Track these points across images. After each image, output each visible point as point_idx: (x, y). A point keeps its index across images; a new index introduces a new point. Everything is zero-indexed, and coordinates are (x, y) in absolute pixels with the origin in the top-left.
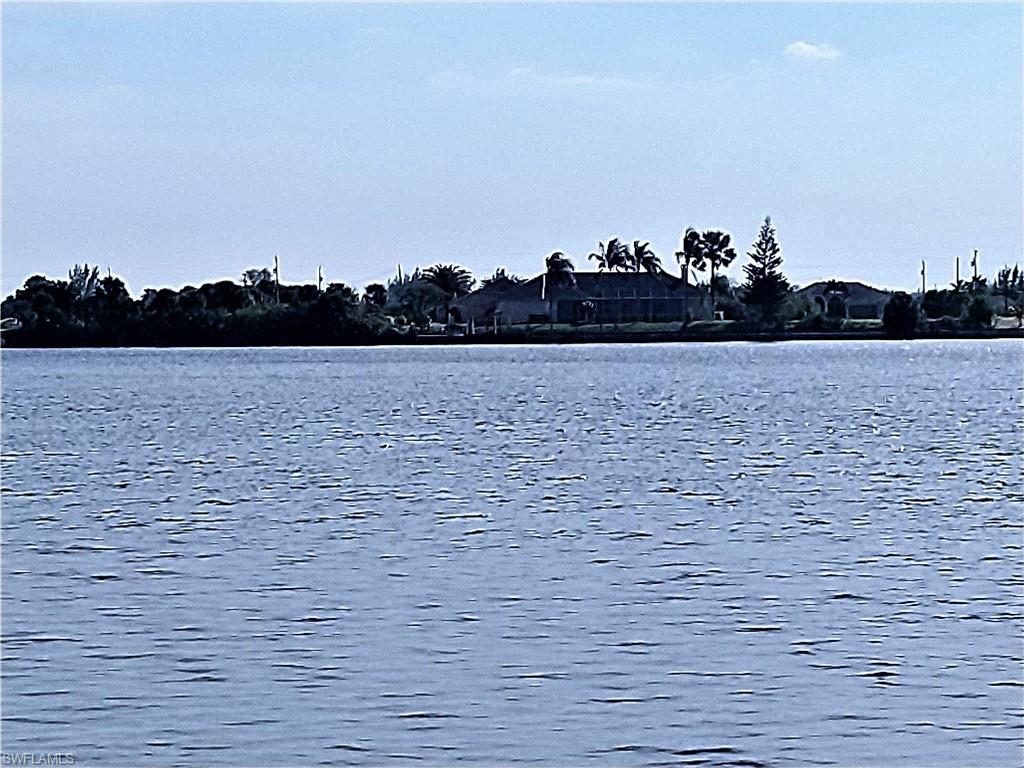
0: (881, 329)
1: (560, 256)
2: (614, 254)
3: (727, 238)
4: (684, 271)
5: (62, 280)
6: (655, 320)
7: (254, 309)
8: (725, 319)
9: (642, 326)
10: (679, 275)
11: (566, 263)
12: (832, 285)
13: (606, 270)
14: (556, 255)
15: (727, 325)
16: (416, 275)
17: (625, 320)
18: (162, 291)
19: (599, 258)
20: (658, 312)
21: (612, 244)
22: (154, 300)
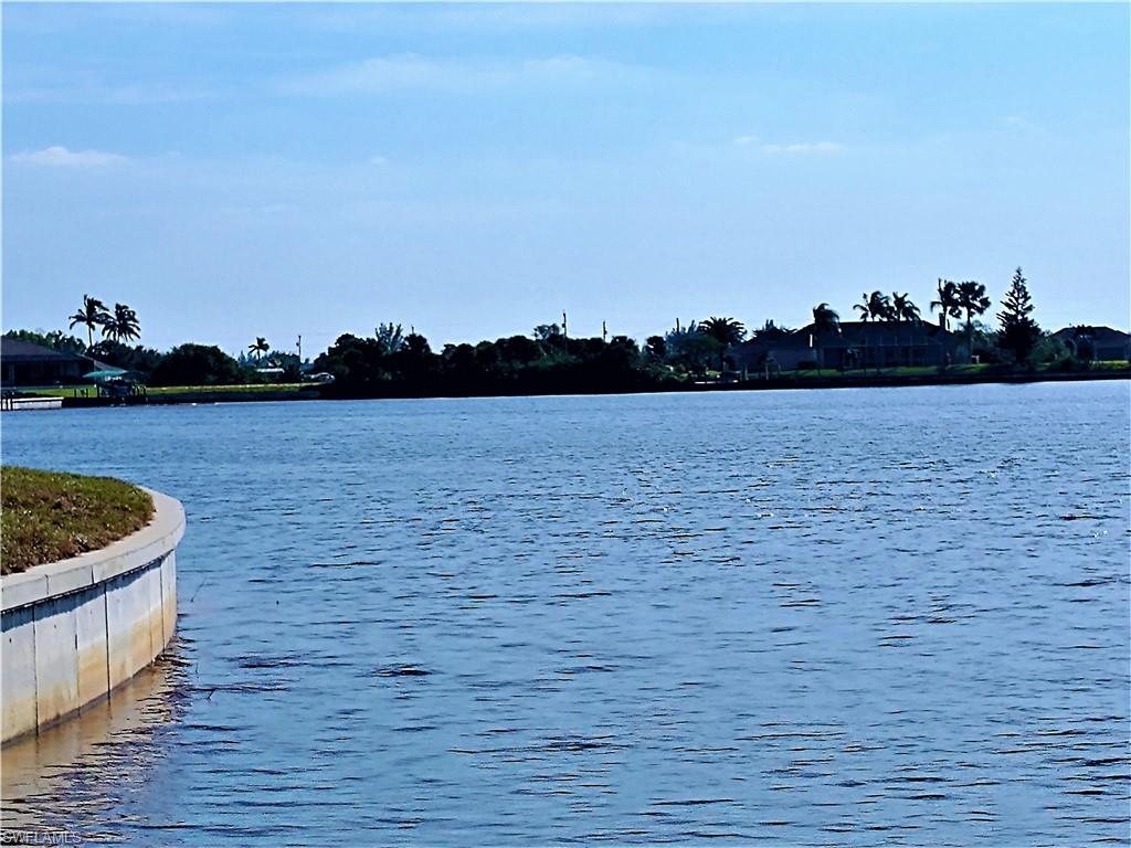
0: (1128, 369)
1: (826, 307)
2: (876, 304)
3: (982, 288)
4: (942, 318)
5: (371, 337)
6: (917, 364)
7: (546, 361)
8: (981, 362)
9: (902, 370)
10: (937, 323)
11: (831, 314)
12: (1081, 330)
13: (869, 319)
14: (822, 306)
15: (982, 369)
16: (691, 328)
17: (887, 365)
18: (460, 346)
19: (863, 308)
20: (917, 357)
21: (874, 295)
22: (455, 354)
